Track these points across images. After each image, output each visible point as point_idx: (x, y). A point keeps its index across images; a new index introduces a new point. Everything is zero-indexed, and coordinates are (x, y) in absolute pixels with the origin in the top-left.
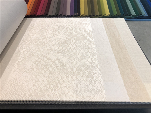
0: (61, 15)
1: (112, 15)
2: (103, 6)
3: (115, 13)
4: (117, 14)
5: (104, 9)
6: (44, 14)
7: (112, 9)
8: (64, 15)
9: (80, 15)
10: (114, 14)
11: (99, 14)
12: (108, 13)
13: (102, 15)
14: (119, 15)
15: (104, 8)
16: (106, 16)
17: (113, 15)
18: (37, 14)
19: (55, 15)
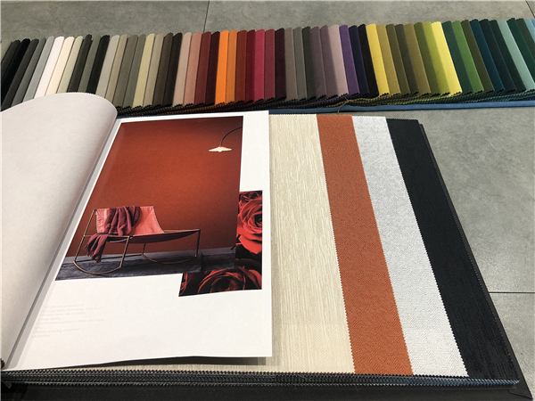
0: (323, 97)
2: (440, 63)
3: (478, 86)
4: (483, 90)
9: (378, 94)
10: (475, 91)
12: (455, 87)
13: (438, 94)
14: (490, 91)
15: (443, 69)
17: (470, 92)
18: (256, 99)
19: (306, 97)
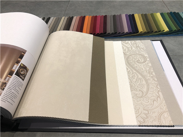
0: (120, 33)
1: (171, 31)
6: (103, 33)
7: (170, 25)
8: (123, 33)
9: (139, 32)
12: (166, 29)
13: (160, 31)
14: (179, 30)
15: (161, 24)
16: (165, 31)
18: (96, 33)
19: (113, 32)
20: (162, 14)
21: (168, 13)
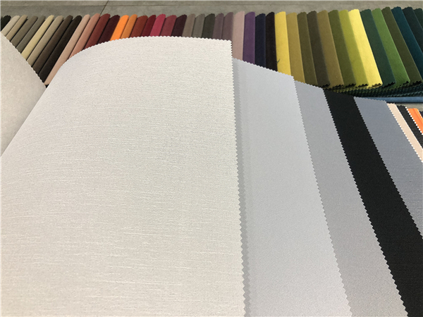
1: (389, 85)
2: (357, 51)
3: (402, 74)
4: (409, 81)
5: (361, 64)
7: (389, 59)
10: (399, 83)
11: (343, 83)
12: (373, 77)
13: (353, 85)
14: (418, 83)
15: (359, 59)
16: (367, 87)
17: (393, 84)
20: (366, 16)
21: (386, 11)
